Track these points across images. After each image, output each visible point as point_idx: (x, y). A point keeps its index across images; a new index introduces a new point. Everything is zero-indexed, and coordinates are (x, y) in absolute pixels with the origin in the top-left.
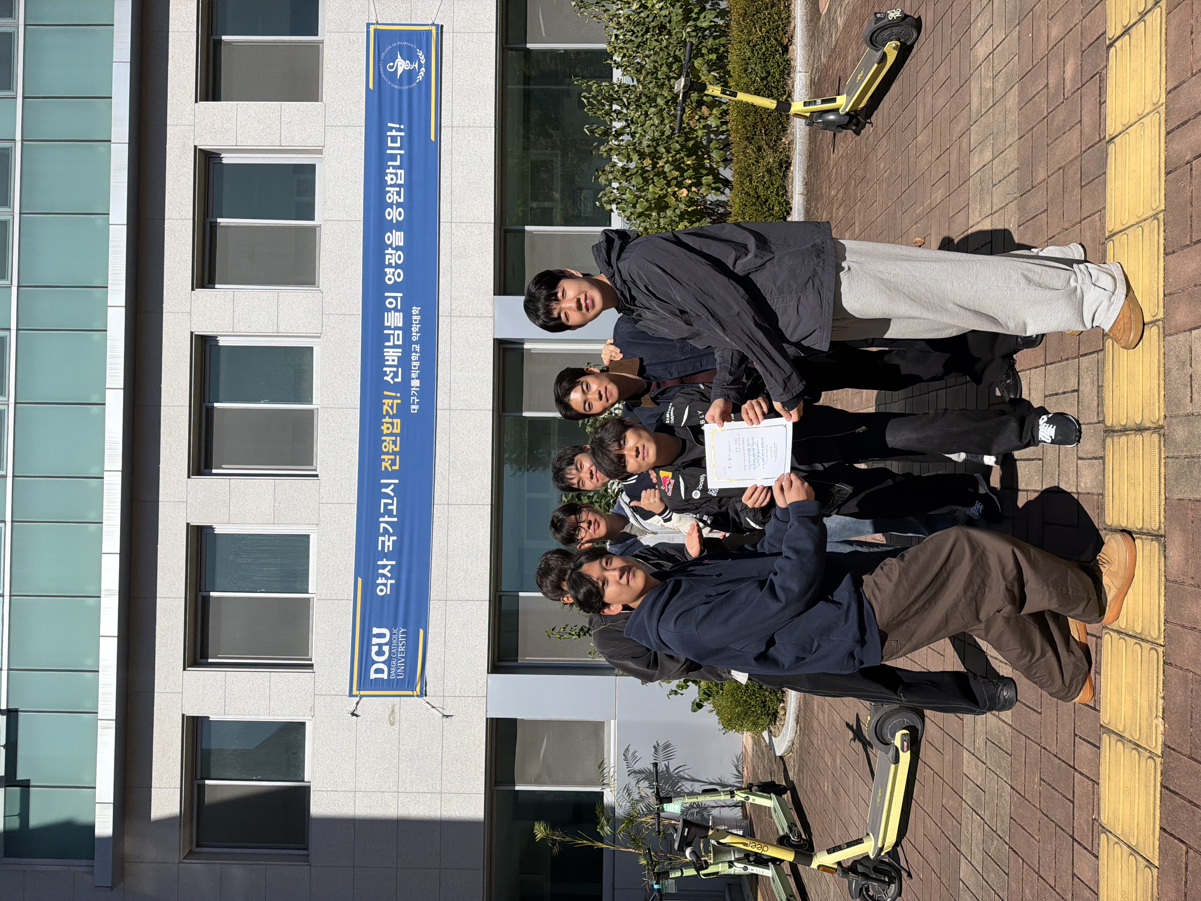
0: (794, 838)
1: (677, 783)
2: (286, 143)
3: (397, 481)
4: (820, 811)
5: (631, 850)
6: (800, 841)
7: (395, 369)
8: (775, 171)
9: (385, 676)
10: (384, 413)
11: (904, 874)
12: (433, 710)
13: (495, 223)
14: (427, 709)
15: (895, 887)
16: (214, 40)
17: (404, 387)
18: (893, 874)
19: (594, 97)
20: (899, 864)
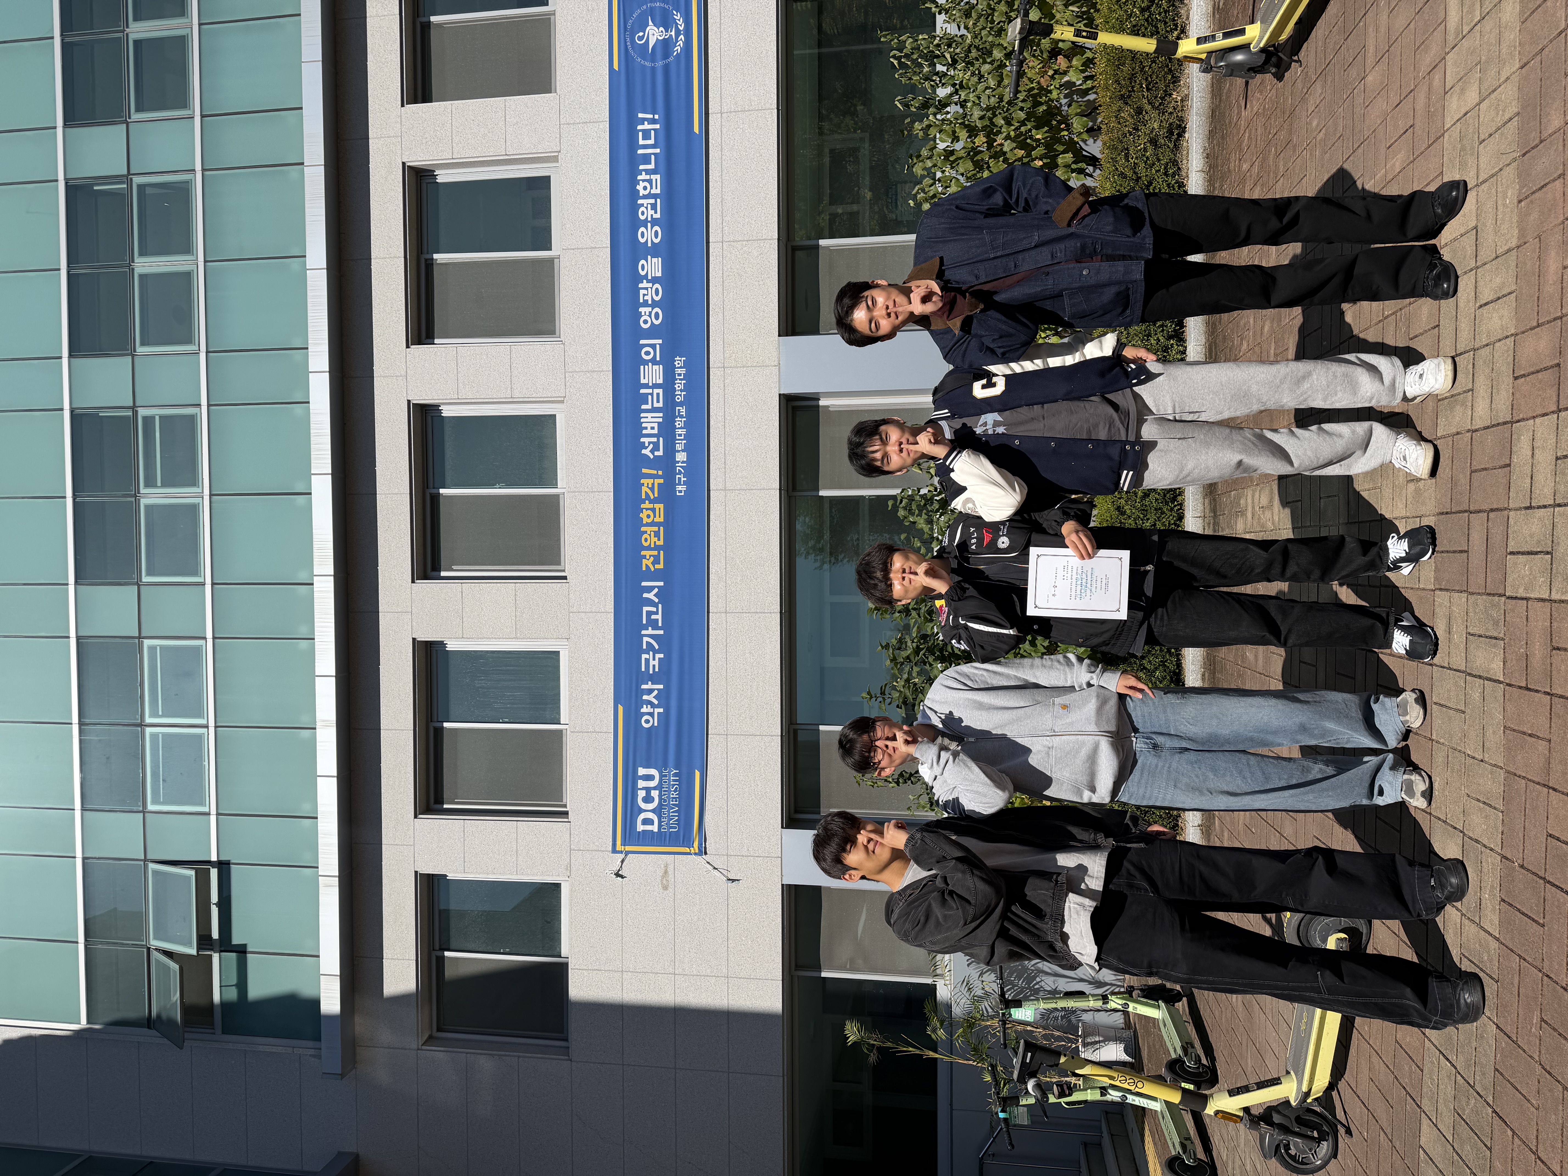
0: (1190, 1064)
1: (1034, 978)
2: (514, 151)
3: (661, 584)
4: (1227, 1030)
5: (971, 1062)
6: (1198, 1068)
7: (655, 439)
8: (1163, 141)
9: (655, 828)
10: (643, 497)
11: (1342, 1131)
12: (716, 872)
13: (779, 239)
14: (708, 871)
15: (1328, 1146)
16: (421, 23)
17: (667, 463)
18: (1325, 1128)
19: (907, 56)
20: (1334, 1116)
